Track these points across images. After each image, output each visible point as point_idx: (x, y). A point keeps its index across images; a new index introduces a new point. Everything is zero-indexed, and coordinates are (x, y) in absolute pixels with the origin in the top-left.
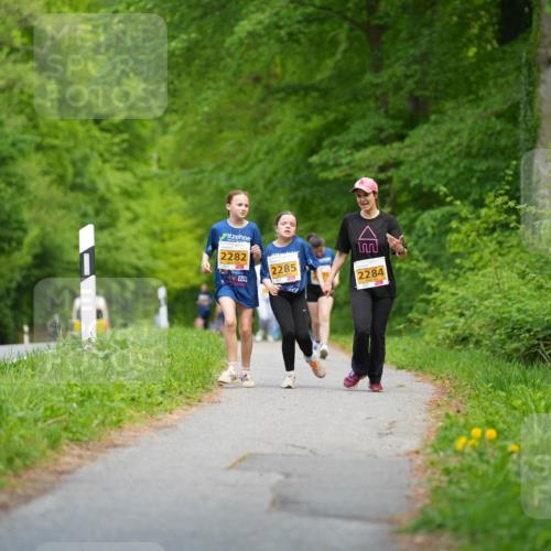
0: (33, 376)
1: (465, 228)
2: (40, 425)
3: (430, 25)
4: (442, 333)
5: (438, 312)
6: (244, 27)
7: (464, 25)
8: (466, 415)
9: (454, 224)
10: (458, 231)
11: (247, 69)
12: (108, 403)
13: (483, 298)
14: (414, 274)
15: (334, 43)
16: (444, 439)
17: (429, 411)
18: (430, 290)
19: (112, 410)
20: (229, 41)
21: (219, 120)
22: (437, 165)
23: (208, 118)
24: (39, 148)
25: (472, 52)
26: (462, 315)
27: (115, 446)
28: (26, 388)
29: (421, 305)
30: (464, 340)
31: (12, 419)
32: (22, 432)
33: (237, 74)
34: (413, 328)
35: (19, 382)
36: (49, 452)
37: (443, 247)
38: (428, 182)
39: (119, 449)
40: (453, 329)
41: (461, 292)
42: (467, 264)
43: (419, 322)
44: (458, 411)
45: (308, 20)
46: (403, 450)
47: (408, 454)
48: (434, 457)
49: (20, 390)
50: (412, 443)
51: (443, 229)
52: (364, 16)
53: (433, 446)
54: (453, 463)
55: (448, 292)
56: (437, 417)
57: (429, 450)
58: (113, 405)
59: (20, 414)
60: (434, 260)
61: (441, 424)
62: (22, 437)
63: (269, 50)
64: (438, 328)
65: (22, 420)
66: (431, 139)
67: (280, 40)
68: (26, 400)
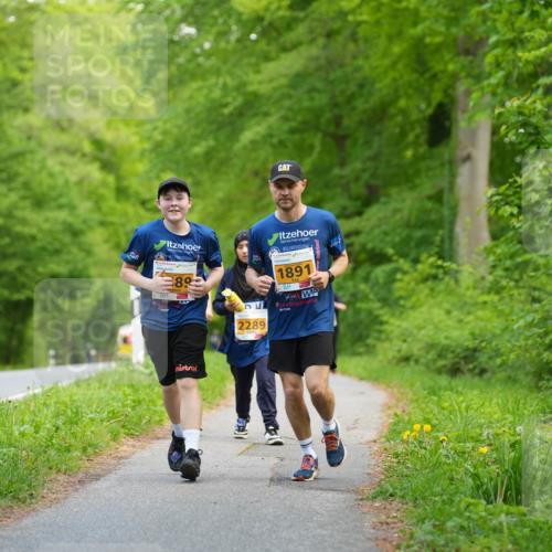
0: (99, 388)
1: (407, 278)
2: (105, 423)
3: (380, 133)
4: (391, 354)
5: (388, 339)
6: (247, 136)
7: (403, 134)
8: (409, 414)
9: (399, 276)
10: (401, 280)
11: (249, 166)
12: (153, 408)
13: (420, 328)
14: (370, 312)
15: (312, 147)
16: (394, 432)
17: (383, 411)
18: (382, 323)
19: (155, 412)
20: (237, 146)
21: (229, 203)
22: (386, 234)
23: (222, 201)
24: (103, 224)
25: (409, 153)
26: (405, 341)
27: (158, 439)
28: (94, 397)
29: (375, 335)
30: (406, 359)
31: (86, 420)
32: (93, 429)
33: (243, 169)
34: (370, 350)
35: (90, 392)
36: (112, 443)
37: (390, 291)
38: (379, 246)
39: (160, 441)
40: (399, 351)
41: (405, 324)
42: (409, 304)
43: (374, 346)
44: (404, 411)
45: (293, 131)
46: (365, 439)
47: (368, 442)
48: (387, 445)
49: (90, 399)
50: (372, 435)
51: (391, 279)
52: (332, 128)
53: (386, 437)
54: (400, 449)
55: (395, 324)
56: (389, 416)
57: (383, 440)
58: (157, 409)
59: (91, 416)
60: (385, 301)
61: (391, 421)
62: (92, 432)
63: (265, 152)
64: (388, 350)
65: (92, 420)
66: (381, 215)
67: (273, 146)
68: (94, 406)
